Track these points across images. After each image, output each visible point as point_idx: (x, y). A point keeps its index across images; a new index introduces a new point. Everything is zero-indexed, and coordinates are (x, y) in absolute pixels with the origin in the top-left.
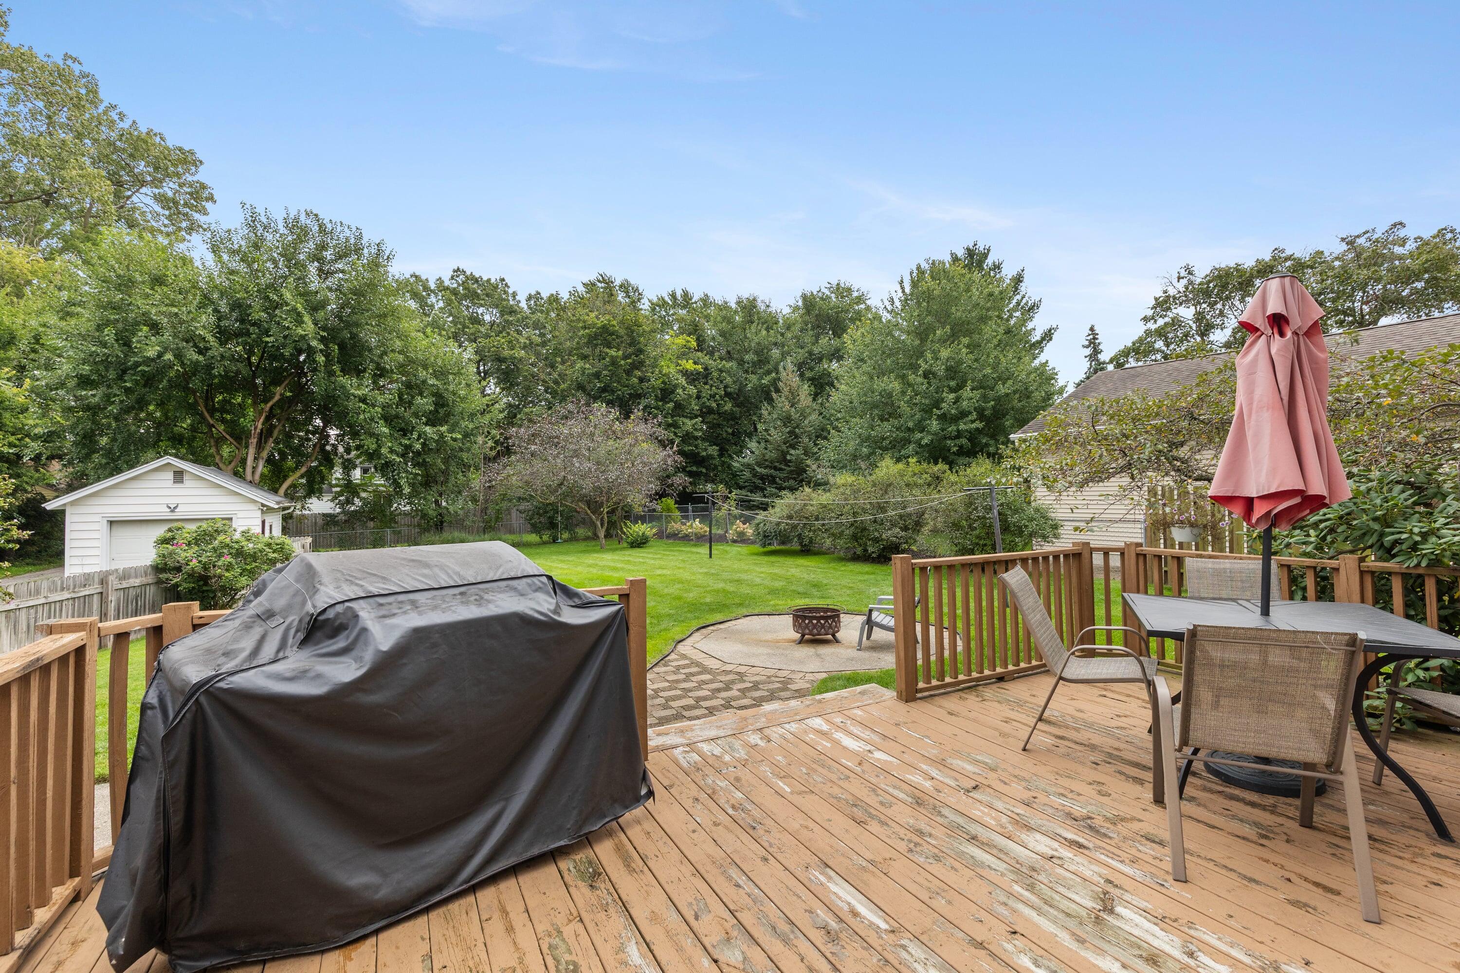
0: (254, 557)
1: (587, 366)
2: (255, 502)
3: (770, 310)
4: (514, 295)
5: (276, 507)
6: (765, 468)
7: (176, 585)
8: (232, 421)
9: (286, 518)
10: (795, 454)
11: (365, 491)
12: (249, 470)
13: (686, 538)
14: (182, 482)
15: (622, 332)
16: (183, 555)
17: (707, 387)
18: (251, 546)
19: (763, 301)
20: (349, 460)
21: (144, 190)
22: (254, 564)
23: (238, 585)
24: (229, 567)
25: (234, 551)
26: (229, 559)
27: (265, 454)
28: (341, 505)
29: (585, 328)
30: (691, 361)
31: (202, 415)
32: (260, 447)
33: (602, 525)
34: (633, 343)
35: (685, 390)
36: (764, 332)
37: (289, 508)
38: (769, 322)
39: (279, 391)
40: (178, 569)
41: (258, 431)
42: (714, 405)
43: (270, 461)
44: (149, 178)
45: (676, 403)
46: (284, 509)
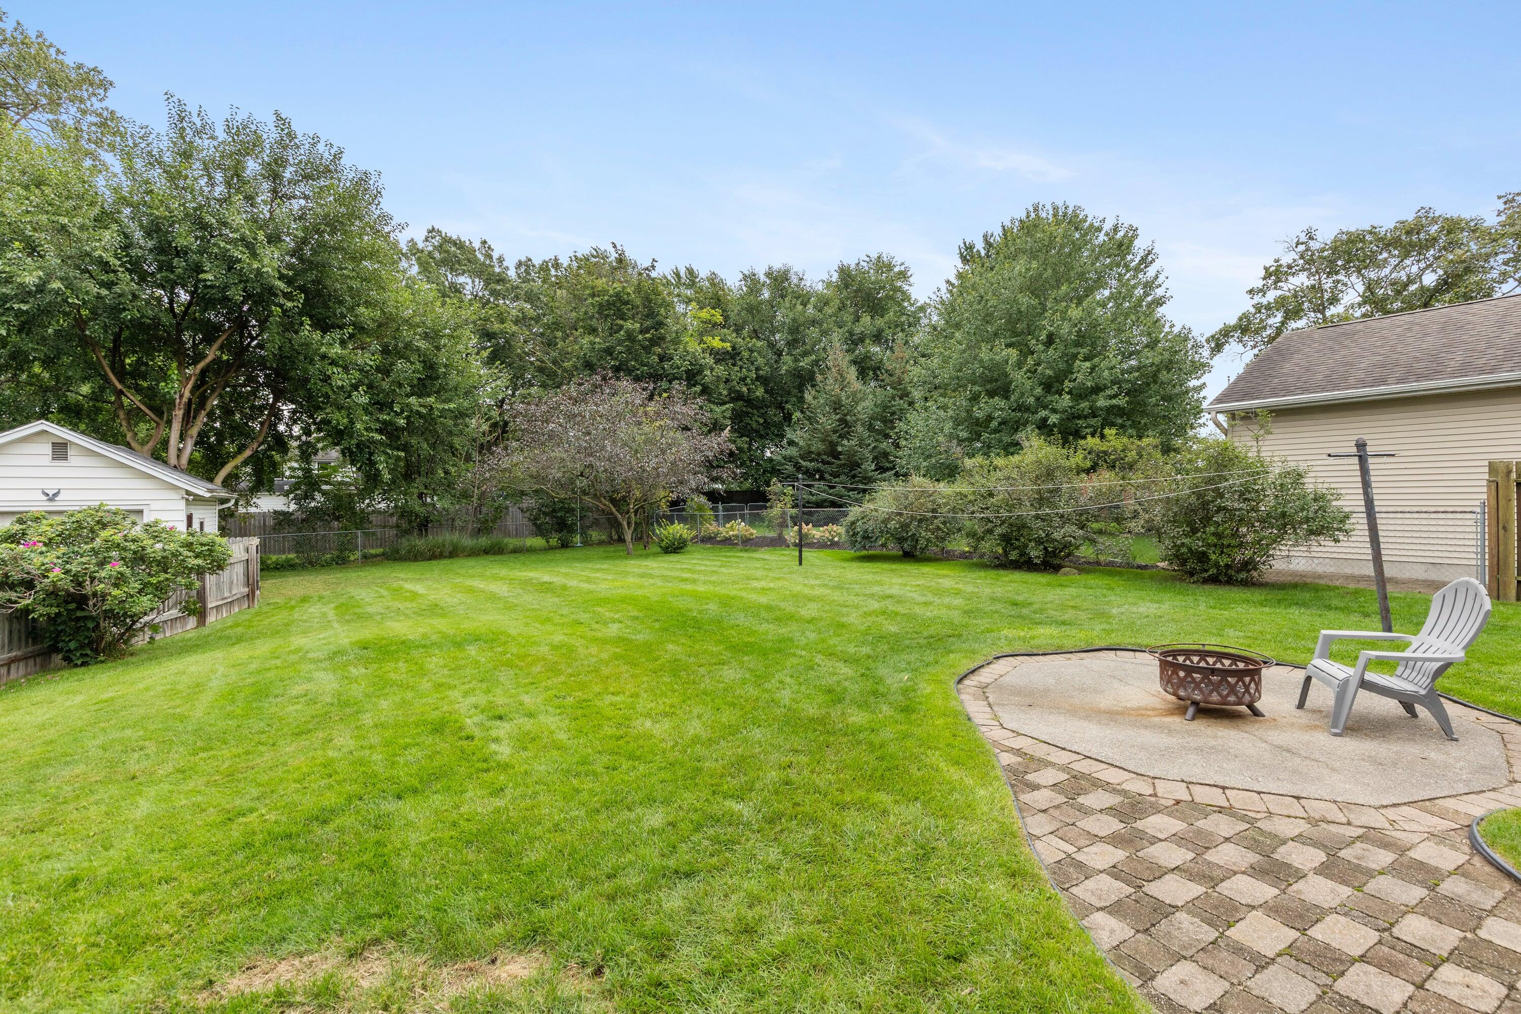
0: (163, 564)
1: (597, 340)
2: (176, 488)
3: (803, 283)
4: (501, 260)
5: (208, 495)
6: (811, 461)
7: (27, 611)
8: (150, 388)
9: (224, 516)
10: (846, 445)
11: (327, 483)
12: (173, 452)
13: (728, 542)
14: (66, 459)
15: (638, 302)
16: (37, 560)
17: (737, 368)
18: (159, 546)
19: (796, 274)
20: (308, 443)
21: (36, 115)
22: (163, 576)
23: (136, 609)
24: (119, 580)
25: (129, 555)
26: (120, 567)
27: (194, 431)
28: (297, 499)
29: (593, 295)
30: (717, 338)
31: (105, 378)
32: (188, 420)
33: (629, 524)
34: (651, 314)
35: (714, 372)
36: (799, 308)
37: (227, 500)
38: (803, 298)
39: (211, 353)
40: (29, 585)
41: (185, 400)
42: (745, 389)
43: (201, 440)
44: (44, 101)
45: (703, 385)
46: (223, 501)
